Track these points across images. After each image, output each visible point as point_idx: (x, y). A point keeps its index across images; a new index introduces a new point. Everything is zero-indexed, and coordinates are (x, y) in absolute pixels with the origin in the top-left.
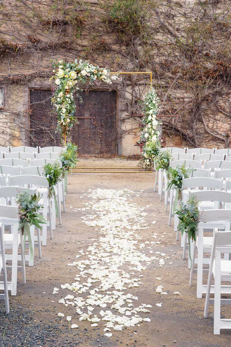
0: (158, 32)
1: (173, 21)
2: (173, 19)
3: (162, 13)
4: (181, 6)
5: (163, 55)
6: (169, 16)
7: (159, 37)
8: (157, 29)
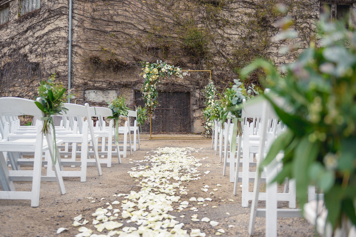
0: (216, 56)
1: (225, 49)
3: (218, 44)
4: (230, 40)
5: (219, 70)
6: (222, 46)
7: (216, 59)
8: (215, 54)
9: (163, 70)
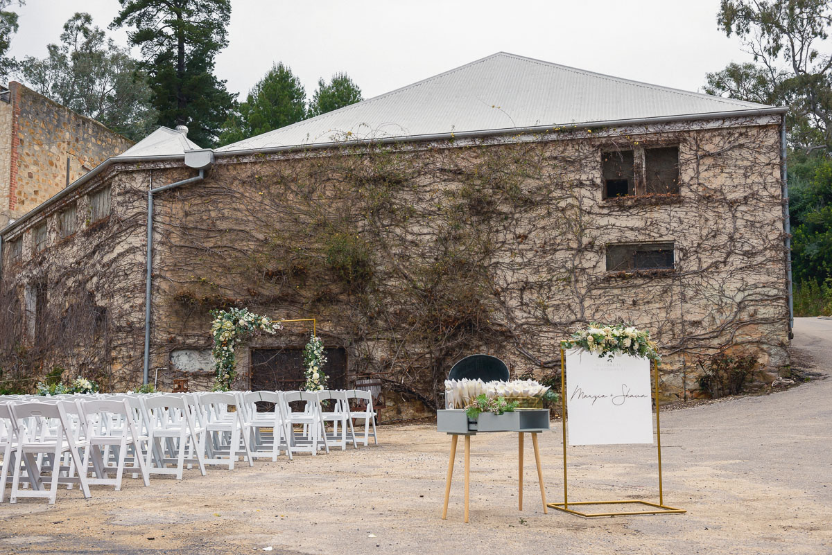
0: (392, 277)
1: (408, 264)
2: (408, 260)
3: (395, 254)
4: (417, 245)
5: (398, 303)
6: (403, 257)
7: (393, 282)
8: (391, 273)
9: (241, 322)
